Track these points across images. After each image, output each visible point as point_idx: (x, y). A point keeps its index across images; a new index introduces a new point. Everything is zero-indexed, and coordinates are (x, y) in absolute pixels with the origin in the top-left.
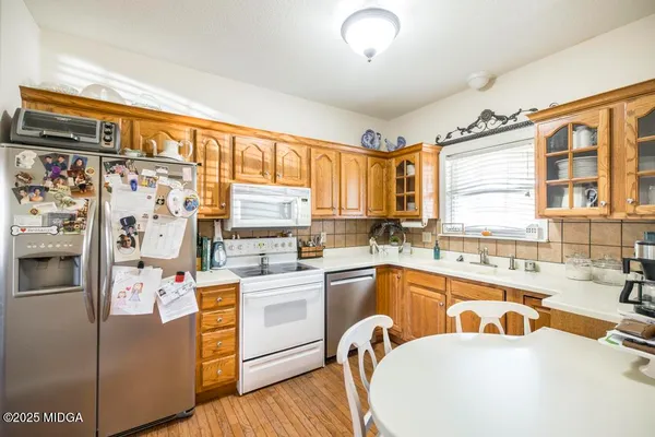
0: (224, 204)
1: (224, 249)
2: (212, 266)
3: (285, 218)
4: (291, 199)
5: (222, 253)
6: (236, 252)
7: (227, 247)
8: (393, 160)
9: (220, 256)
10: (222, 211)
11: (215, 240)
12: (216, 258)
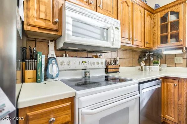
0: (57, 20)
1: (57, 63)
2: (46, 77)
3: (104, 40)
4: (109, 26)
5: (55, 66)
6: (66, 67)
7: (59, 62)
8: (159, 14)
9: (53, 69)
10: (56, 27)
11: (49, 56)
12: (50, 71)
